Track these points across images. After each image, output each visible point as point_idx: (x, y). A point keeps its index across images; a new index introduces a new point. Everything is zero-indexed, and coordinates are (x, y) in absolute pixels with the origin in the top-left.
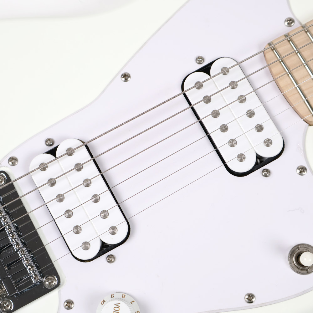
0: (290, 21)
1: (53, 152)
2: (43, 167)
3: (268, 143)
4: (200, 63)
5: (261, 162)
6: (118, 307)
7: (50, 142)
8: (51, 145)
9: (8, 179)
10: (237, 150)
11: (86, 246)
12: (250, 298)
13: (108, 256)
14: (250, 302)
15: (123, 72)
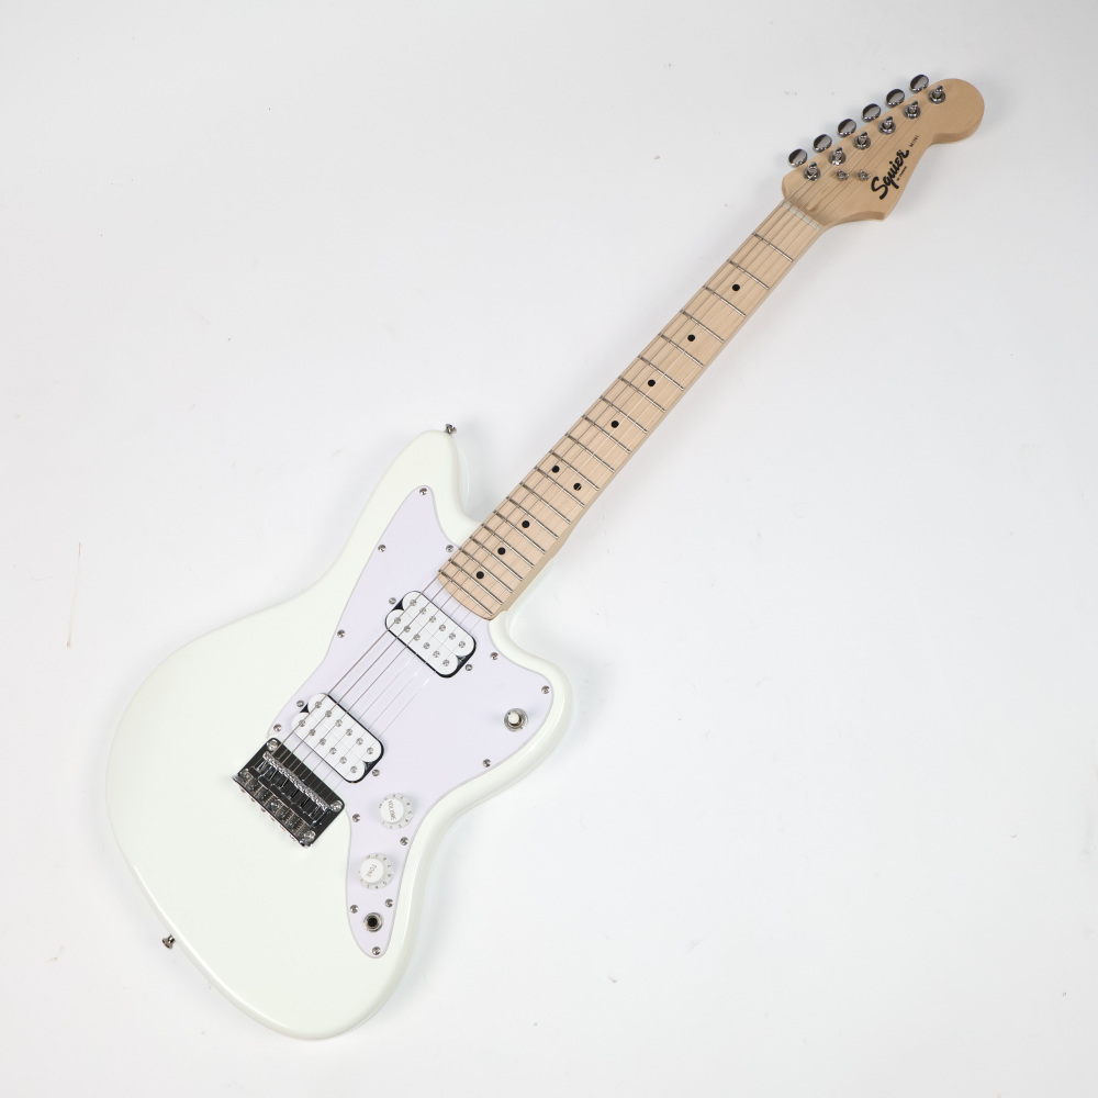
0: (450, 548)
1: (305, 710)
2: (302, 724)
3: (462, 645)
4: (393, 604)
5: (462, 661)
6: (392, 803)
7: (301, 703)
9: (279, 743)
10: (442, 657)
11: (354, 770)
13: (373, 772)
14: (488, 765)
15: (338, 631)
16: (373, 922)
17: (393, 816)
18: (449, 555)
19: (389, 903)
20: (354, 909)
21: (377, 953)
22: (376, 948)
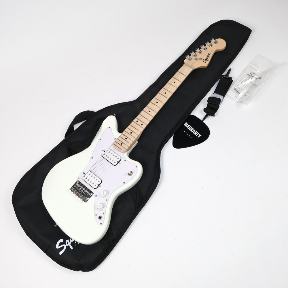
1: (85, 174)
2: (84, 177)
4: (103, 151)
7: (84, 173)
9: (79, 181)
11: (95, 186)
13: (100, 186)
15: (91, 157)
16: (100, 218)
17: (104, 195)
18: (115, 140)
19: (104, 213)
20: (96, 215)
22: (101, 223)
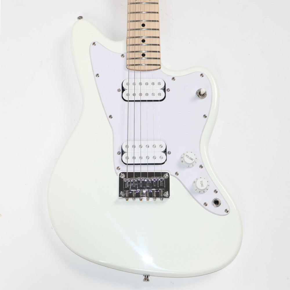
0: (123, 55)
1: (123, 153)
2: (127, 158)
3: (159, 84)
4: (120, 91)
5: (164, 89)
6: (187, 156)
8: (120, 153)
9: (124, 172)
10: (156, 94)
11: (161, 157)
12: (205, 116)
13: (168, 153)
14: (206, 117)
15: (108, 117)
16: (216, 202)
17: (192, 159)
18: (125, 58)
19: (216, 191)
20: (206, 204)
21: (228, 212)
22: (226, 210)
